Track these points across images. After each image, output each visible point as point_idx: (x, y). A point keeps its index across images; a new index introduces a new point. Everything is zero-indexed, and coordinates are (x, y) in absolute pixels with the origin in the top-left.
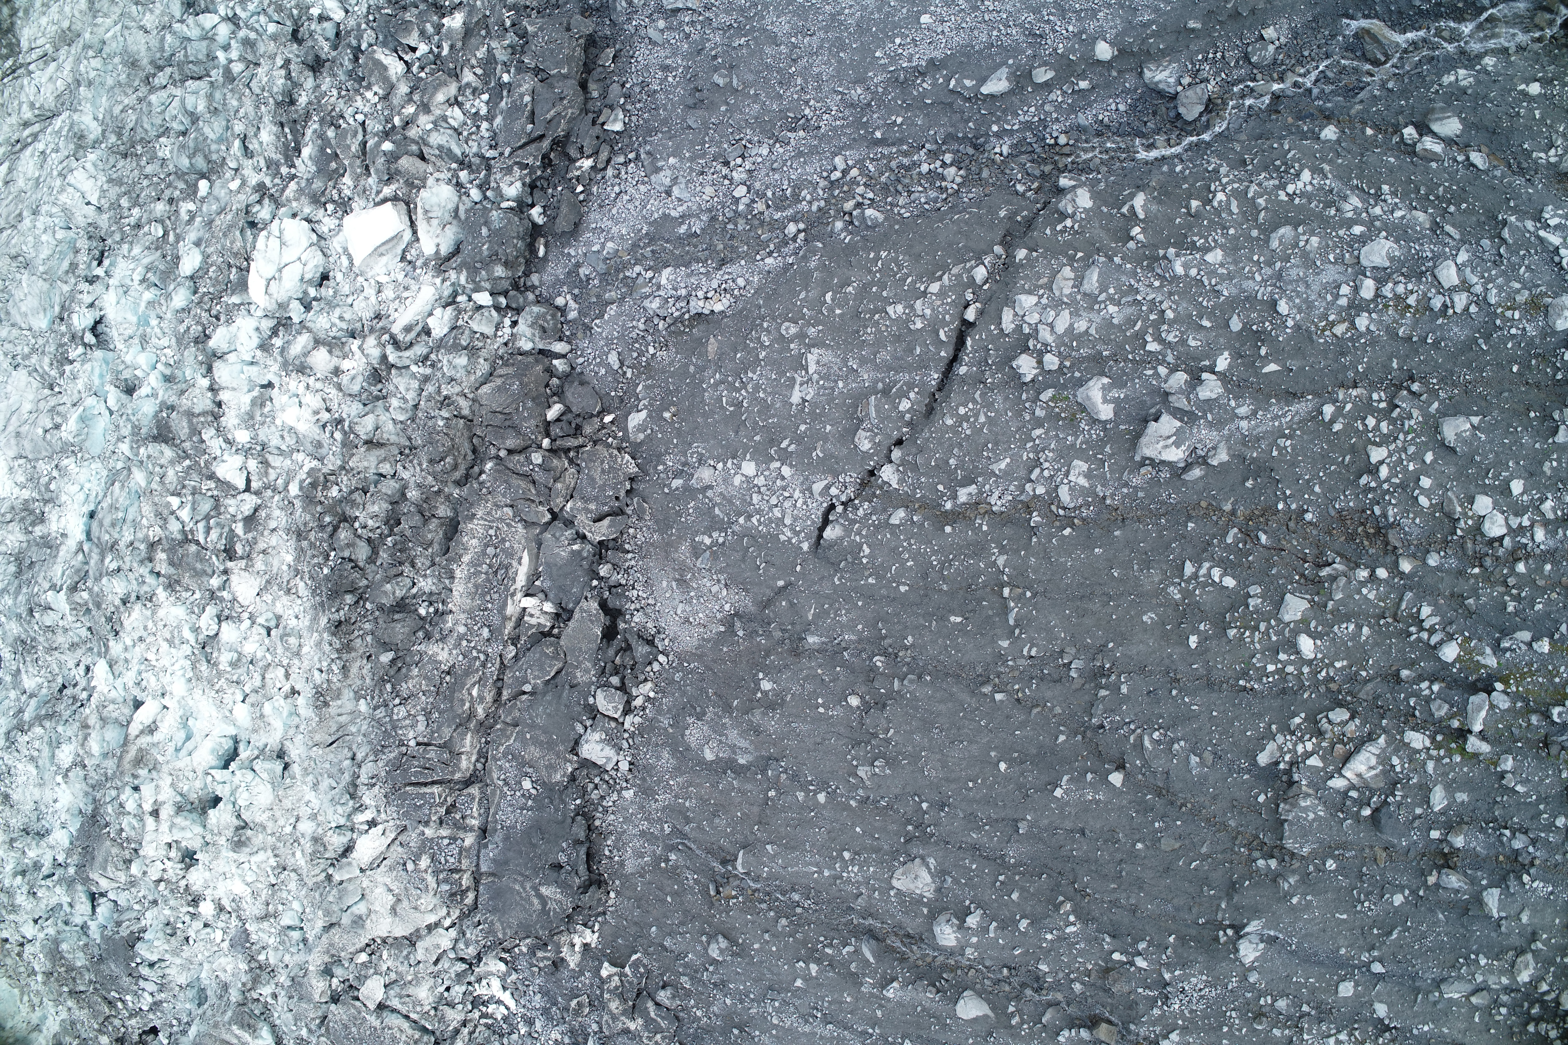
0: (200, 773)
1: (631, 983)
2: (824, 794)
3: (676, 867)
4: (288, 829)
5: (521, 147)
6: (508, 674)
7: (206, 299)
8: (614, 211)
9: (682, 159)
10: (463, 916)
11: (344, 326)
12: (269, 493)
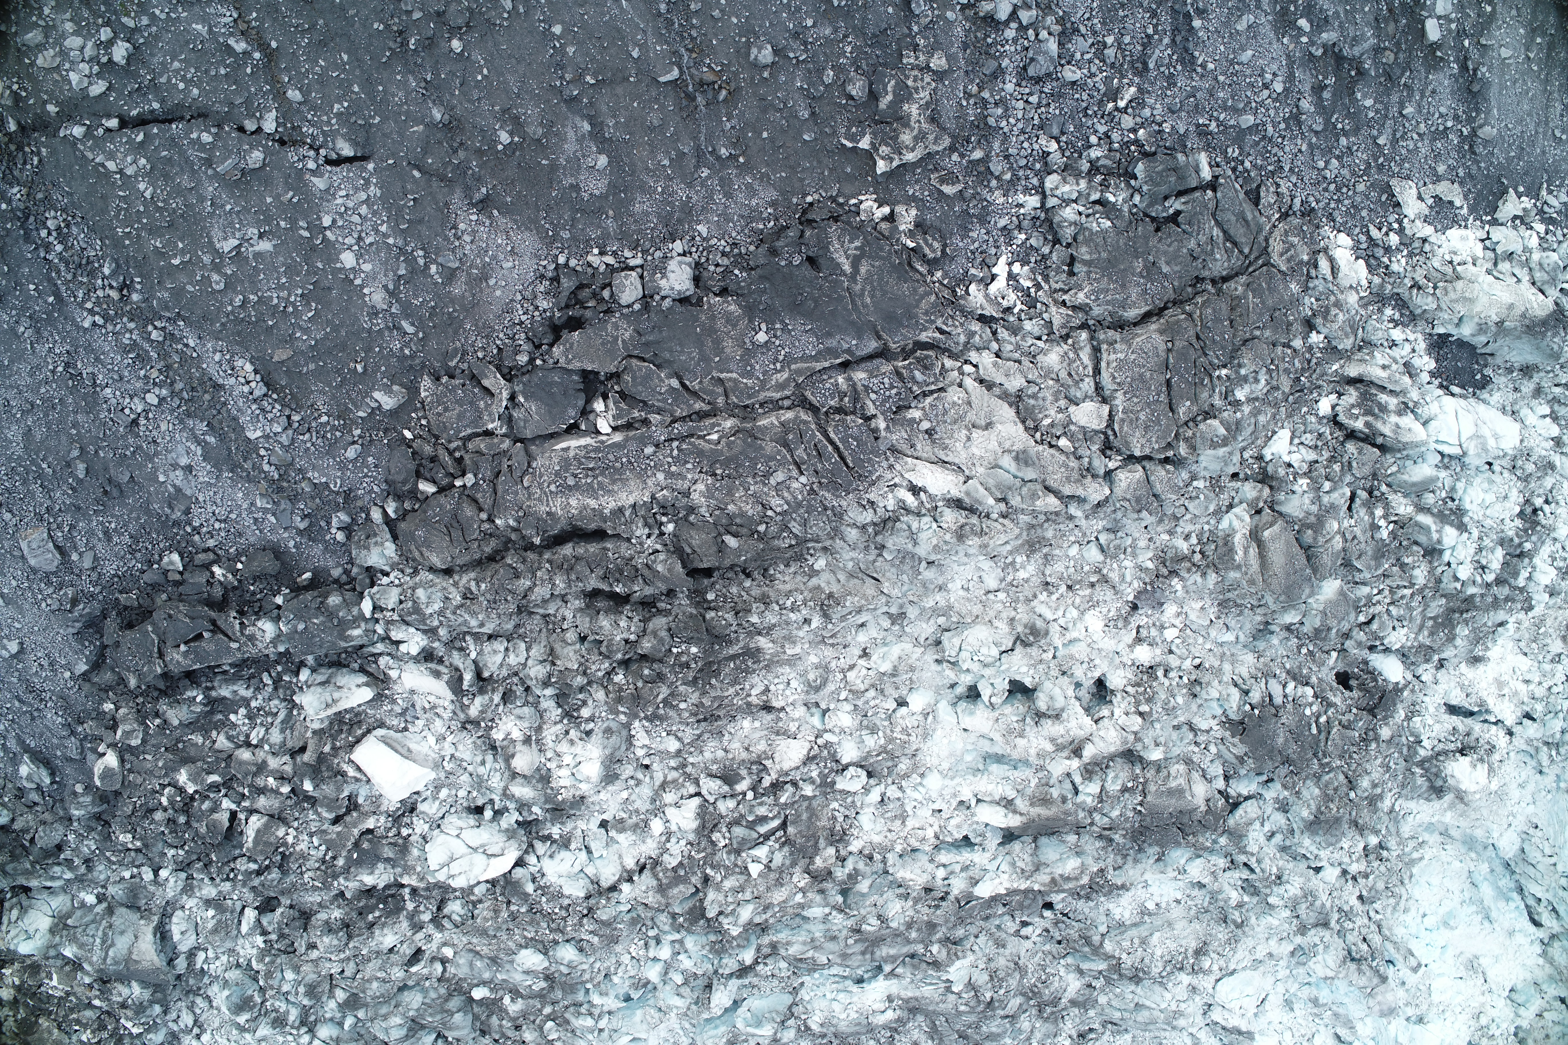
0: (996, 714)
1: (874, 134)
2: (553, 29)
3: (734, 145)
4: (1001, 596)
5: (226, 635)
6: (678, 413)
7: (553, 926)
8: (233, 516)
9: (155, 469)
10: (953, 356)
11: (489, 758)
12: (689, 769)
